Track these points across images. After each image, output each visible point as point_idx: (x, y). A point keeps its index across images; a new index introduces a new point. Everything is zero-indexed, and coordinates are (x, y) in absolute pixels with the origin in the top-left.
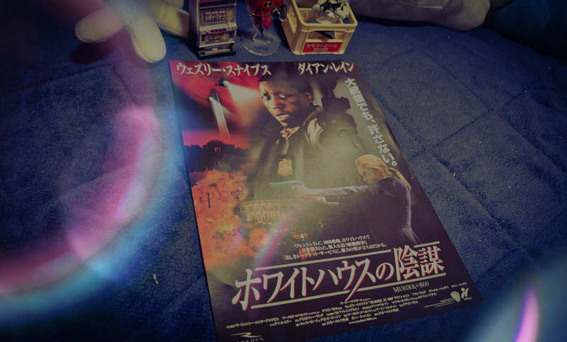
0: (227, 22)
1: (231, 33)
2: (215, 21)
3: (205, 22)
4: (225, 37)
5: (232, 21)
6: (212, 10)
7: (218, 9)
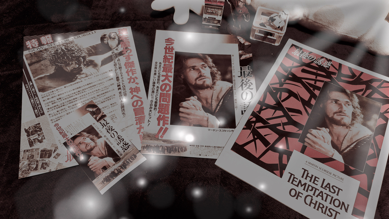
0: (218, 15)
1: (219, 21)
2: (212, 13)
3: (207, 13)
4: (216, 22)
5: (220, 15)
6: (211, 8)
7: (214, 8)
